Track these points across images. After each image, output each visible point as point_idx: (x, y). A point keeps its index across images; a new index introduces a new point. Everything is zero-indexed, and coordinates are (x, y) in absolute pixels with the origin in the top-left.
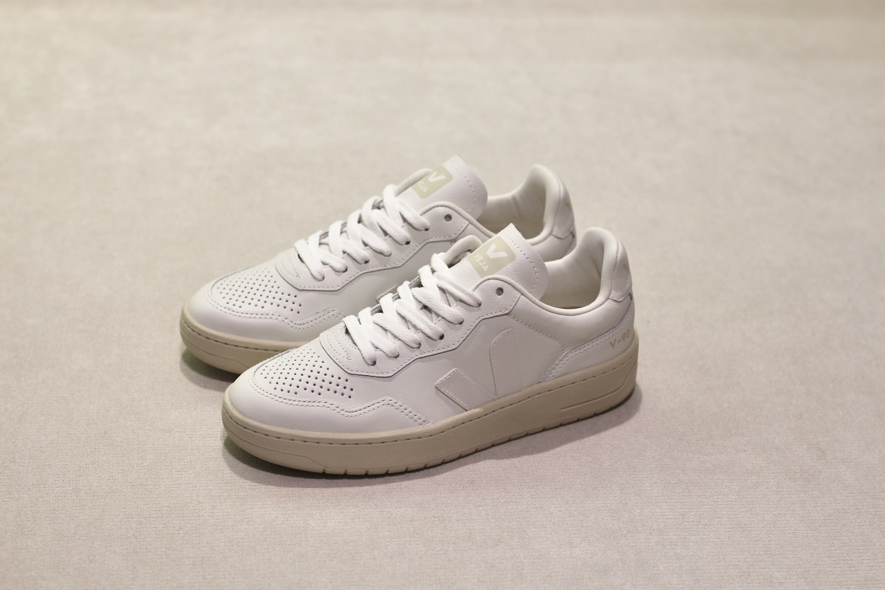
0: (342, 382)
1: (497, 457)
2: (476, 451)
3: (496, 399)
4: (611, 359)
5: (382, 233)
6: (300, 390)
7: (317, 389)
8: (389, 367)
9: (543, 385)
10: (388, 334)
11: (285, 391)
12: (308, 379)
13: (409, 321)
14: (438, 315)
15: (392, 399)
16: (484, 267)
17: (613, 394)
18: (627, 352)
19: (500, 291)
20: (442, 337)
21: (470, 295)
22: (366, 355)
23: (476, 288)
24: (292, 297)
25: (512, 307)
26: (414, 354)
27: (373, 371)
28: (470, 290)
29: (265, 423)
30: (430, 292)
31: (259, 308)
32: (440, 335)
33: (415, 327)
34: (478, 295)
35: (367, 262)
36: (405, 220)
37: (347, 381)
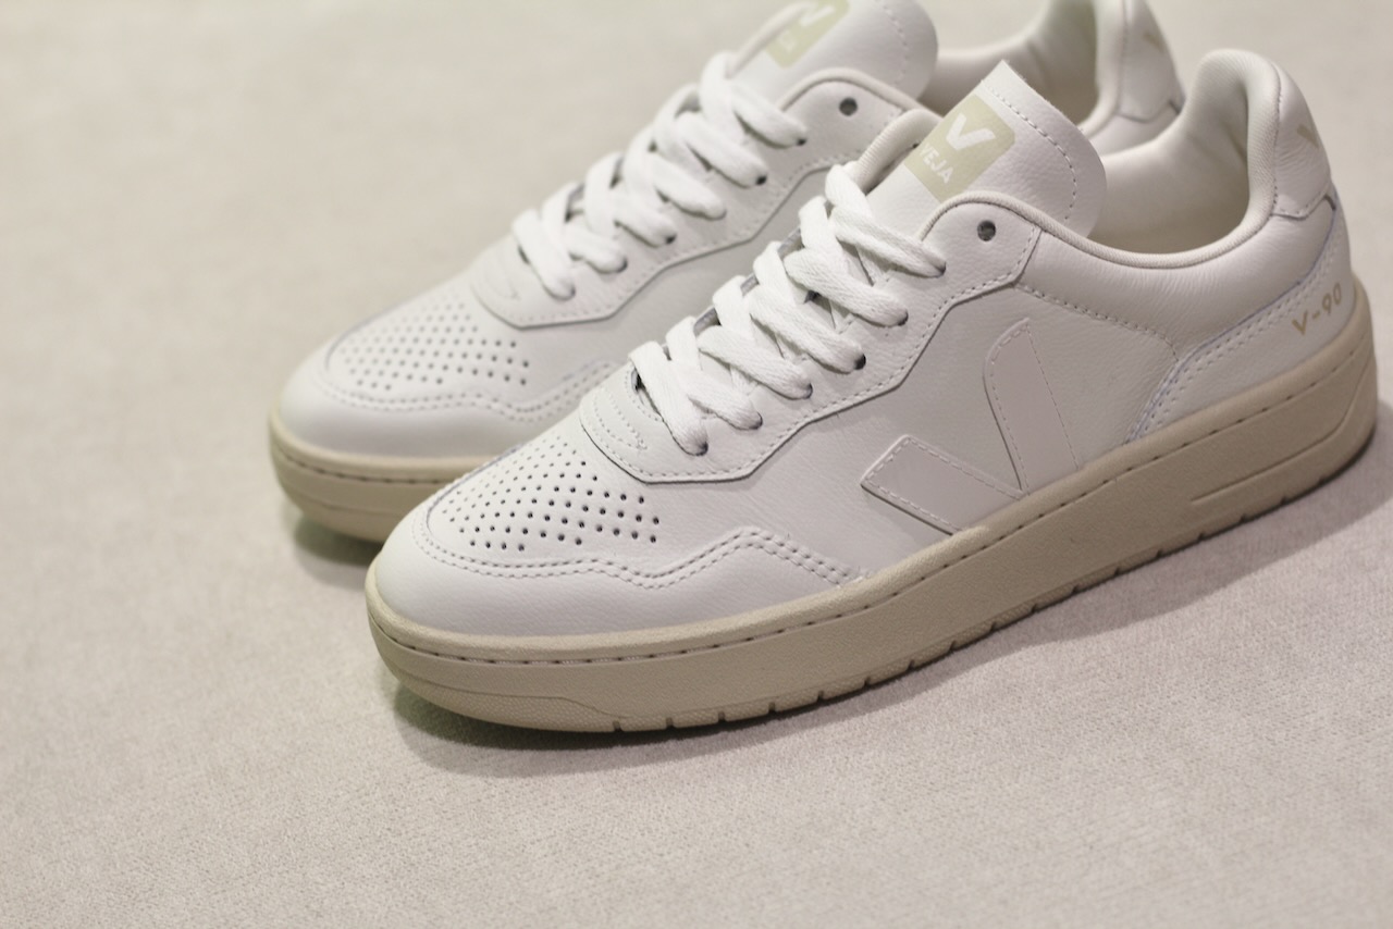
0: (631, 508)
1: (1055, 636)
2: (994, 629)
3: (1023, 496)
4: (1303, 361)
5: (699, 165)
6: (532, 539)
7: (571, 530)
8: (741, 453)
9: (1137, 445)
10: (734, 372)
11: (496, 545)
12: (549, 510)
13: (779, 335)
14: (844, 311)
15: (758, 530)
16: (942, 174)
17: (1319, 446)
18: (1342, 339)
19: (987, 230)
20: (861, 363)
21: (914, 251)
22: (680, 432)
23: (928, 231)
24: (506, 347)
25: (1022, 265)
26: (798, 413)
27: (700, 468)
28: (913, 239)
29: (454, 629)
30: (823, 260)
31: (431, 383)
32: (857, 357)
33: (793, 347)
34: (934, 248)
35: (670, 240)
36: (747, 128)
37: (642, 500)
